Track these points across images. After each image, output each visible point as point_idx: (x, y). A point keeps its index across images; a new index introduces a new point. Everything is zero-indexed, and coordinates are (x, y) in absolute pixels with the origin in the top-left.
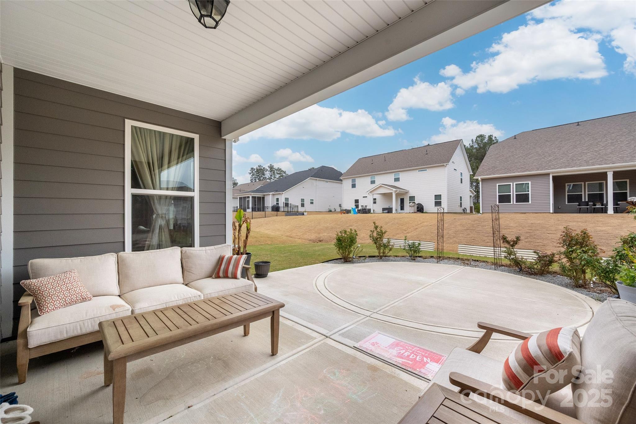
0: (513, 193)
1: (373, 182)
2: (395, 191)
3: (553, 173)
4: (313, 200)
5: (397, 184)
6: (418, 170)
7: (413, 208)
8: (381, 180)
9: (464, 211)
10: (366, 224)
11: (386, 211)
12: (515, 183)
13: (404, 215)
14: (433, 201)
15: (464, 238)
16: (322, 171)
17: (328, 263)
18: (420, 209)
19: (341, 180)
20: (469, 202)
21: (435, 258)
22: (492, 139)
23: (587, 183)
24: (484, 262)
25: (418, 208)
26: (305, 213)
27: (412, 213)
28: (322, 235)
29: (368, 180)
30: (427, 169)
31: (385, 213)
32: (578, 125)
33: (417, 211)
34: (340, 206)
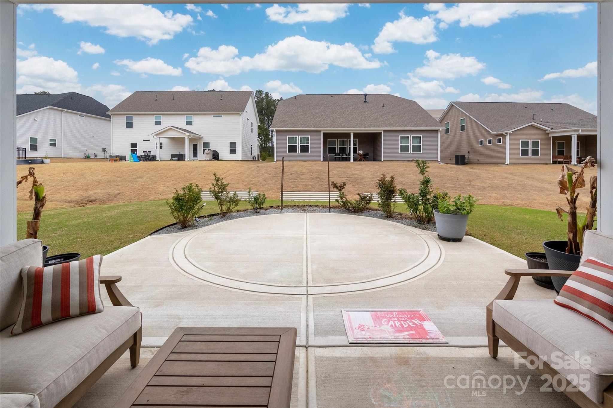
0: (298, 145)
1: (158, 123)
2: (188, 135)
3: (323, 130)
4: (55, 140)
5: (188, 128)
6: (213, 115)
7: (209, 155)
8: (168, 121)
9: (254, 158)
10: (163, 174)
11: (176, 158)
12: (300, 136)
13: (198, 164)
14: (228, 148)
15: (274, 185)
16: (72, 99)
17: (160, 234)
18: (216, 156)
19: (109, 117)
20: (257, 151)
21: (275, 208)
22: (268, 95)
23: (338, 139)
24: (316, 206)
25: (213, 155)
26: (46, 161)
27: (208, 160)
28: (93, 193)
29: (152, 119)
30: (222, 115)
31: (175, 160)
32: (332, 96)
33: (213, 158)
34: (104, 150)
